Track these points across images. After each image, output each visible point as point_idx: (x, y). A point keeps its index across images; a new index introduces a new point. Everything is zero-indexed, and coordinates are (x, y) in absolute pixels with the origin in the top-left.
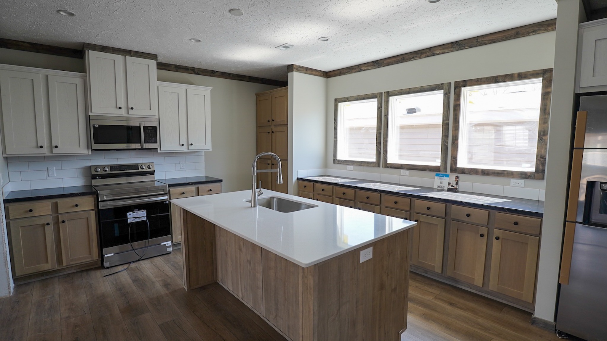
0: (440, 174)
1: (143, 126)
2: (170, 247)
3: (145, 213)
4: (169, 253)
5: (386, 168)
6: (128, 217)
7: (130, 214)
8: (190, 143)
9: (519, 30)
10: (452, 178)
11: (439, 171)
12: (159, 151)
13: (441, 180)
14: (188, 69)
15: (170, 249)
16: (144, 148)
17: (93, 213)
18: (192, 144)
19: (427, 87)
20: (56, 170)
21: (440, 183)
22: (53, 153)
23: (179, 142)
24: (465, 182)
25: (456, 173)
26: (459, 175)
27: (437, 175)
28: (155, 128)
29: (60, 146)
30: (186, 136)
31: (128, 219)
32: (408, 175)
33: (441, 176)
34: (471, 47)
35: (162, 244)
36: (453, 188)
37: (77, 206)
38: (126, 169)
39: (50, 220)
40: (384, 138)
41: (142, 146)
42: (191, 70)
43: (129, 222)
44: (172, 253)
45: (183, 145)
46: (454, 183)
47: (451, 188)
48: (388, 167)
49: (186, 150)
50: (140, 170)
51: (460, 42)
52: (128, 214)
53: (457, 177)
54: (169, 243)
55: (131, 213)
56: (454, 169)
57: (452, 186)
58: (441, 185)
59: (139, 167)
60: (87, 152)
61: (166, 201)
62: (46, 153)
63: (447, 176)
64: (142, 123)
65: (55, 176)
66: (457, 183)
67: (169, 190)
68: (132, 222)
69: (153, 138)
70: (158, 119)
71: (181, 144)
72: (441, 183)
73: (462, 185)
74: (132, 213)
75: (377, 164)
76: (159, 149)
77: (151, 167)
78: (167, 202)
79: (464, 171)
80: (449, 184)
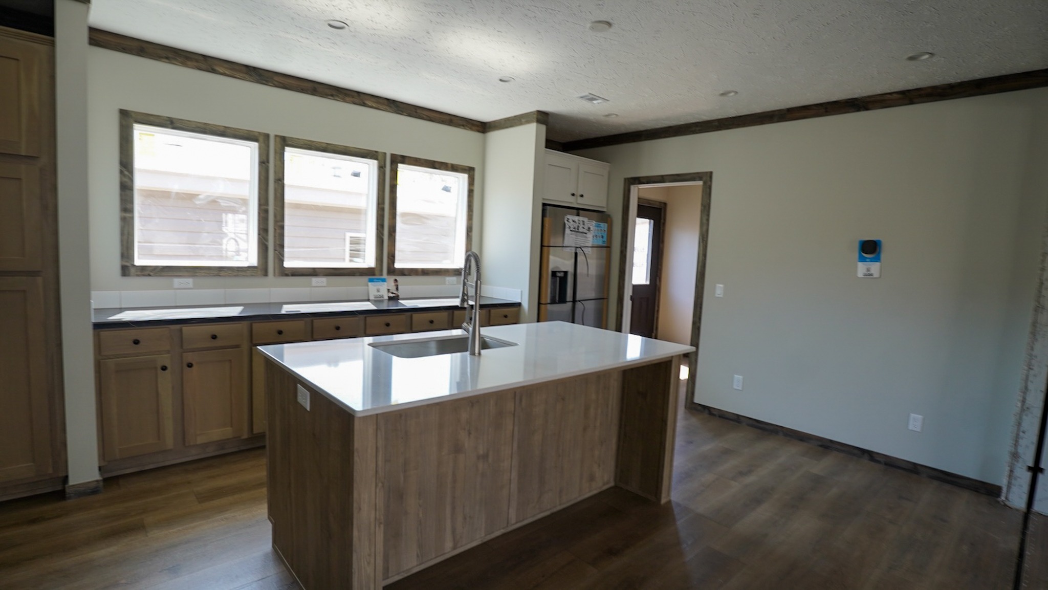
0: (374, 279)
5: (283, 276)
9: (453, 118)
10: (390, 283)
11: (374, 275)
13: (377, 287)
19: (355, 150)
21: (376, 291)
24: (406, 285)
25: (395, 275)
26: (398, 278)
27: (371, 281)
32: (325, 284)
33: (376, 280)
34: (410, 115)
36: (394, 295)
40: (276, 222)
46: (393, 289)
47: (392, 295)
48: (287, 275)
51: (398, 103)
53: (396, 280)
56: (392, 271)
57: (393, 293)
58: (379, 293)
63: (384, 280)
66: (397, 289)
72: (378, 291)
73: (403, 290)
75: (261, 270)
79: (404, 272)
80: (388, 290)
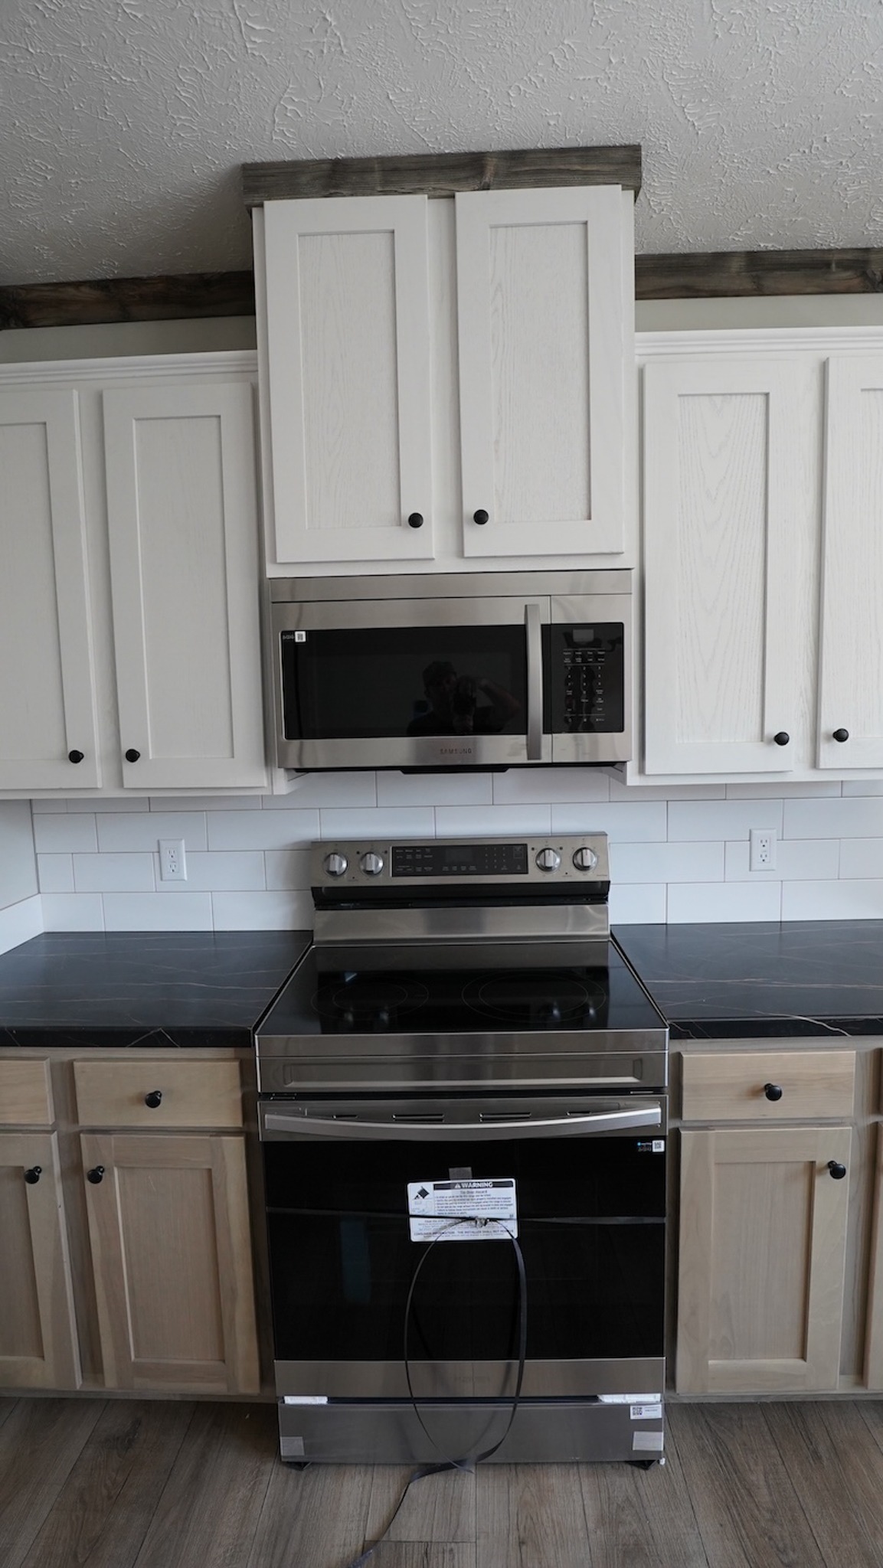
1: (543, 626)
2: (650, 1425)
3: (514, 1201)
4: (645, 1463)
6: (415, 1205)
7: (423, 1193)
8: (829, 725)
12: (632, 778)
14: (828, 265)
15: (652, 1442)
16: (545, 759)
17: (234, 1150)
18: (840, 736)
20: (186, 852)
22: (125, 787)
23: (758, 719)
28: (610, 636)
29: (149, 752)
30: (805, 680)
31: (412, 1220)
35: (608, 1399)
37: (153, 1101)
38: (464, 868)
39: (49, 1155)
41: (534, 750)
42: (843, 265)
43: (414, 1238)
44: (663, 1462)
45: (781, 739)
49: (801, 773)
50: (534, 876)
52: (413, 1189)
54: (648, 1404)
55: (429, 1186)
59: (531, 856)
60: (265, 783)
61: (651, 1139)
62: (99, 786)
64: (536, 606)
65: (186, 878)
67: (677, 1059)
68: (432, 1239)
69: (600, 701)
70: (635, 575)
71: (773, 730)
74: (436, 1187)
76: (631, 767)
77: (589, 859)
78: (658, 1146)
